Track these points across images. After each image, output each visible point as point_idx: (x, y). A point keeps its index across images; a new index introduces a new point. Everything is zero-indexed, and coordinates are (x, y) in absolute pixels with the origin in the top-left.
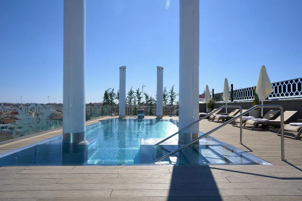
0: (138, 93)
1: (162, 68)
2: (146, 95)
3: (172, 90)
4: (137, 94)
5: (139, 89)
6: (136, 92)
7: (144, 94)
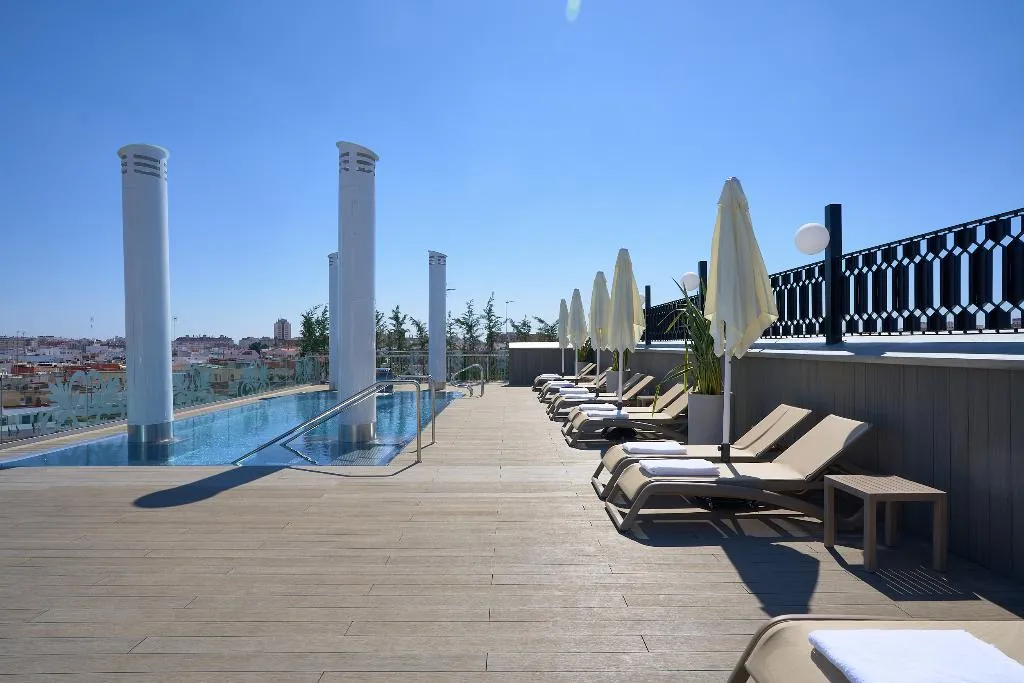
0: (396, 318)
1: (444, 257)
2: (418, 325)
3: (490, 310)
4: (394, 322)
5: (398, 308)
6: (392, 315)
7: (411, 322)
